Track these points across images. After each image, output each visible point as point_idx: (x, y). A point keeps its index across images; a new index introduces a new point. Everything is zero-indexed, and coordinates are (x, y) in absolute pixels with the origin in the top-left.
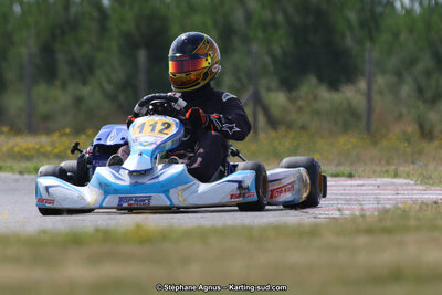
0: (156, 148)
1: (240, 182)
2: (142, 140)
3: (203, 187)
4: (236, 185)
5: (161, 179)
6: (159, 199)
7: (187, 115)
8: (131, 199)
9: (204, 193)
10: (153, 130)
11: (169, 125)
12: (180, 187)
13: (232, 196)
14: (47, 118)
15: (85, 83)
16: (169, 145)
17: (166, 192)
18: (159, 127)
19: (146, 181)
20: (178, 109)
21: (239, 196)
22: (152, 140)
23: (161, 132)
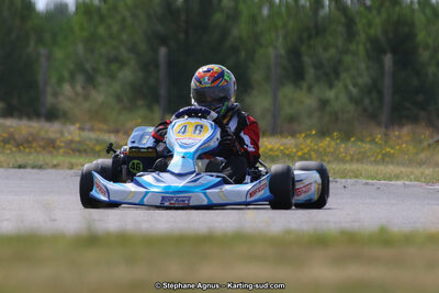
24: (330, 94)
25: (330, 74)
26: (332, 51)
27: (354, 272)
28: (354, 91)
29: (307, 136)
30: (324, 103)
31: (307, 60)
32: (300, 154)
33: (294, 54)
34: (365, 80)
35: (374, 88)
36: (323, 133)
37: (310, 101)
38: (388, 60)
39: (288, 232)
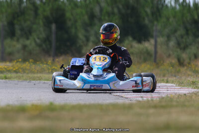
0: (103, 67)
1: (136, 81)
2: (97, 63)
3: (121, 83)
4: (134, 82)
5: (106, 78)
6: (106, 86)
7: (112, 56)
8: (95, 86)
9: (122, 85)
10: (100, 60)
11: (106, 58)
12: (114, 82)
13: (133, 87)
14: (10, 54)
15: (28, 39)
16: (107, 66)
17: (109, 84)
18: (102, 59)
19: (101, 79)
20: (109, 53)
21: (135, 86)
22: (101, 63)
23: (103, 60)
24: (28, 42)
25: (27, 33)
26: (28, 23)
27: (38, 123)
28: (38, 41)
29: (17, 62)
30: (24, 47)
31: (17, 27)
32: (14, 69)
33: (11, 24)
34: (43, 35)
35: (47, 40)
36: (25, 60)
37: (19, 46)
38: (54, 26)
39: (9, 106)
